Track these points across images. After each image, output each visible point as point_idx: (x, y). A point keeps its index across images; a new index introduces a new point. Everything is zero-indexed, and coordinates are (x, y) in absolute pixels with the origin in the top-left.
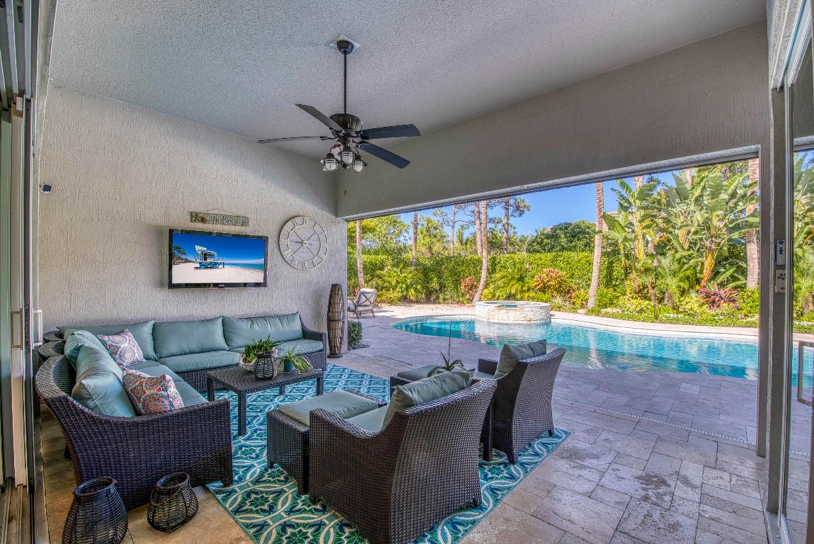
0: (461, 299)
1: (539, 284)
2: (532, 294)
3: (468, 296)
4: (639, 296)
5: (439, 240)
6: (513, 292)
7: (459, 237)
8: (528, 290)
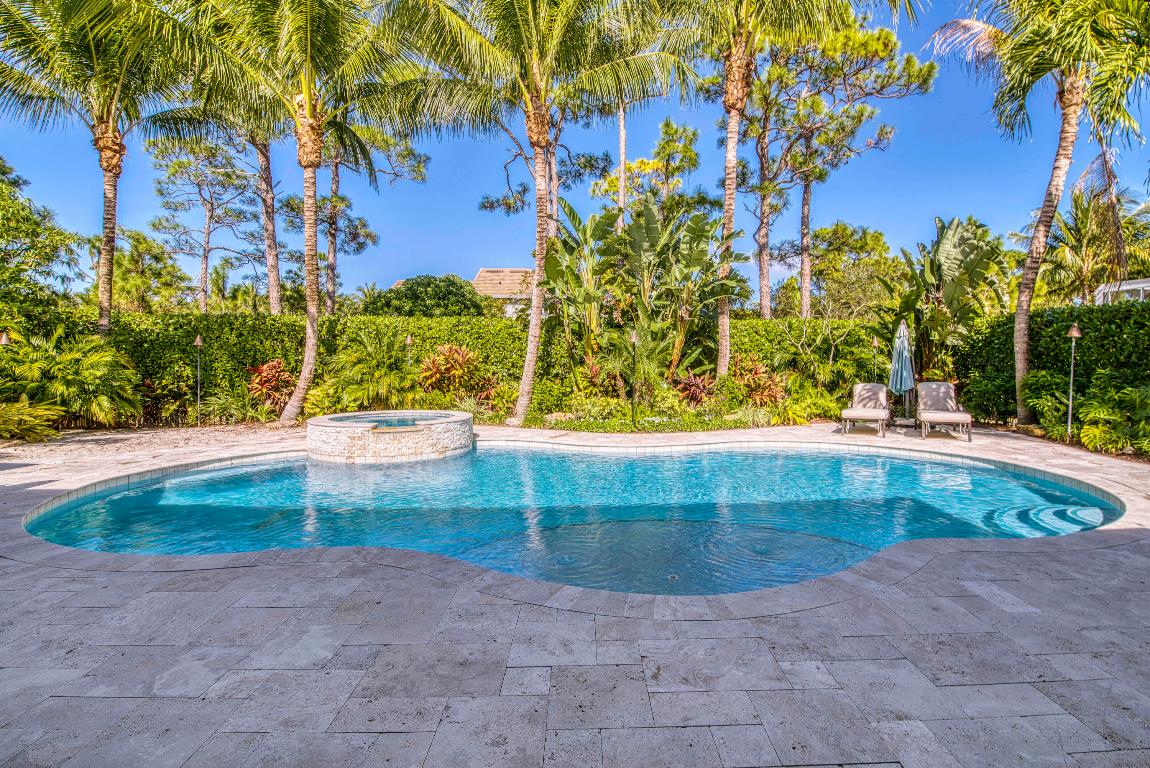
0: (251, 413)
1: (432, 376)
2: (420, 394)
3: (268, 405)
4: (600, 391)
5: (168, 285)
6: (383, 391)
7: (215, 283)
8: (412, 387)
